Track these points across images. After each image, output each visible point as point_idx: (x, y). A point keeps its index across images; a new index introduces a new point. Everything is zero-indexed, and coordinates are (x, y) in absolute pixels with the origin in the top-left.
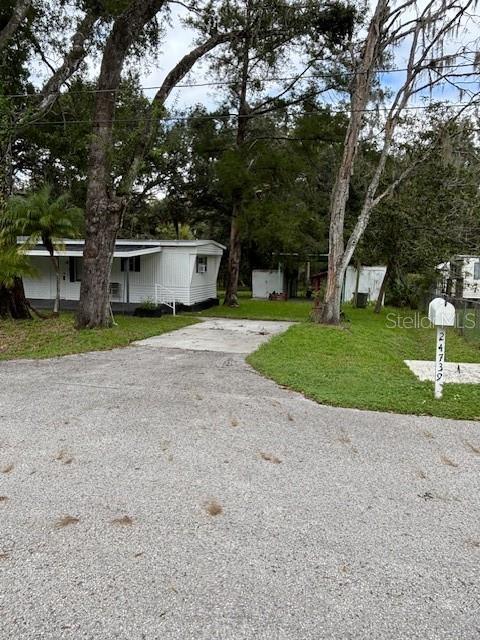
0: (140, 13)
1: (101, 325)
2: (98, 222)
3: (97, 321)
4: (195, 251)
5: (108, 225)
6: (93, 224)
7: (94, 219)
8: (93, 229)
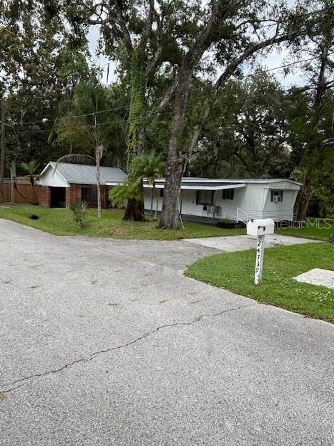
0: (199, 45)
1: (171, 228)
2: (171, 169)
3: (169, 225)
4: (268, 187)
5: (176, 171)
6: (168, 170)
7: (169, 168)
8: (168, 173)
